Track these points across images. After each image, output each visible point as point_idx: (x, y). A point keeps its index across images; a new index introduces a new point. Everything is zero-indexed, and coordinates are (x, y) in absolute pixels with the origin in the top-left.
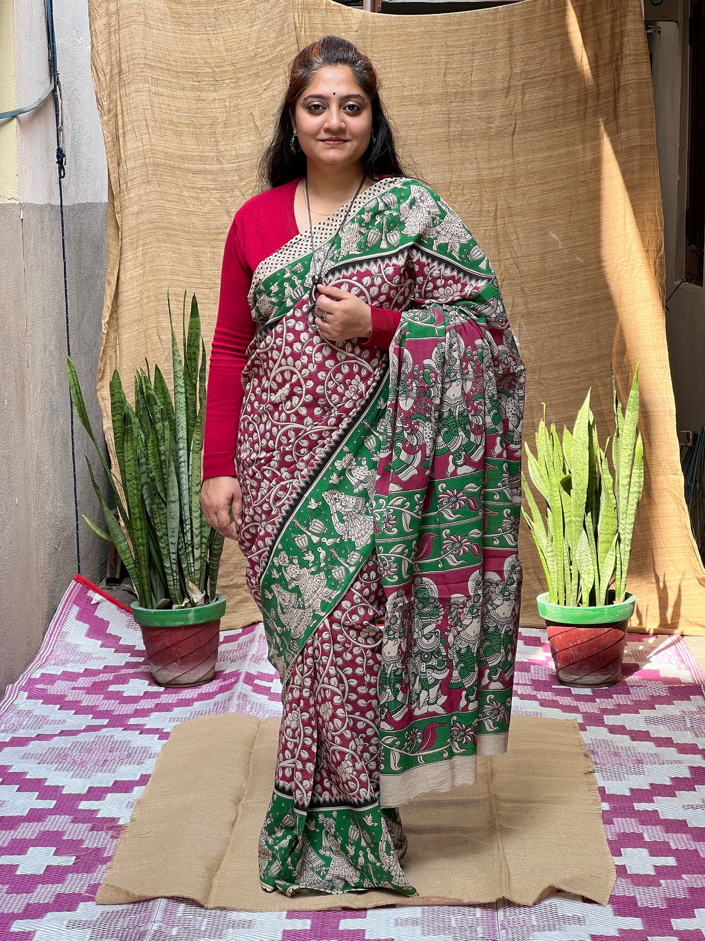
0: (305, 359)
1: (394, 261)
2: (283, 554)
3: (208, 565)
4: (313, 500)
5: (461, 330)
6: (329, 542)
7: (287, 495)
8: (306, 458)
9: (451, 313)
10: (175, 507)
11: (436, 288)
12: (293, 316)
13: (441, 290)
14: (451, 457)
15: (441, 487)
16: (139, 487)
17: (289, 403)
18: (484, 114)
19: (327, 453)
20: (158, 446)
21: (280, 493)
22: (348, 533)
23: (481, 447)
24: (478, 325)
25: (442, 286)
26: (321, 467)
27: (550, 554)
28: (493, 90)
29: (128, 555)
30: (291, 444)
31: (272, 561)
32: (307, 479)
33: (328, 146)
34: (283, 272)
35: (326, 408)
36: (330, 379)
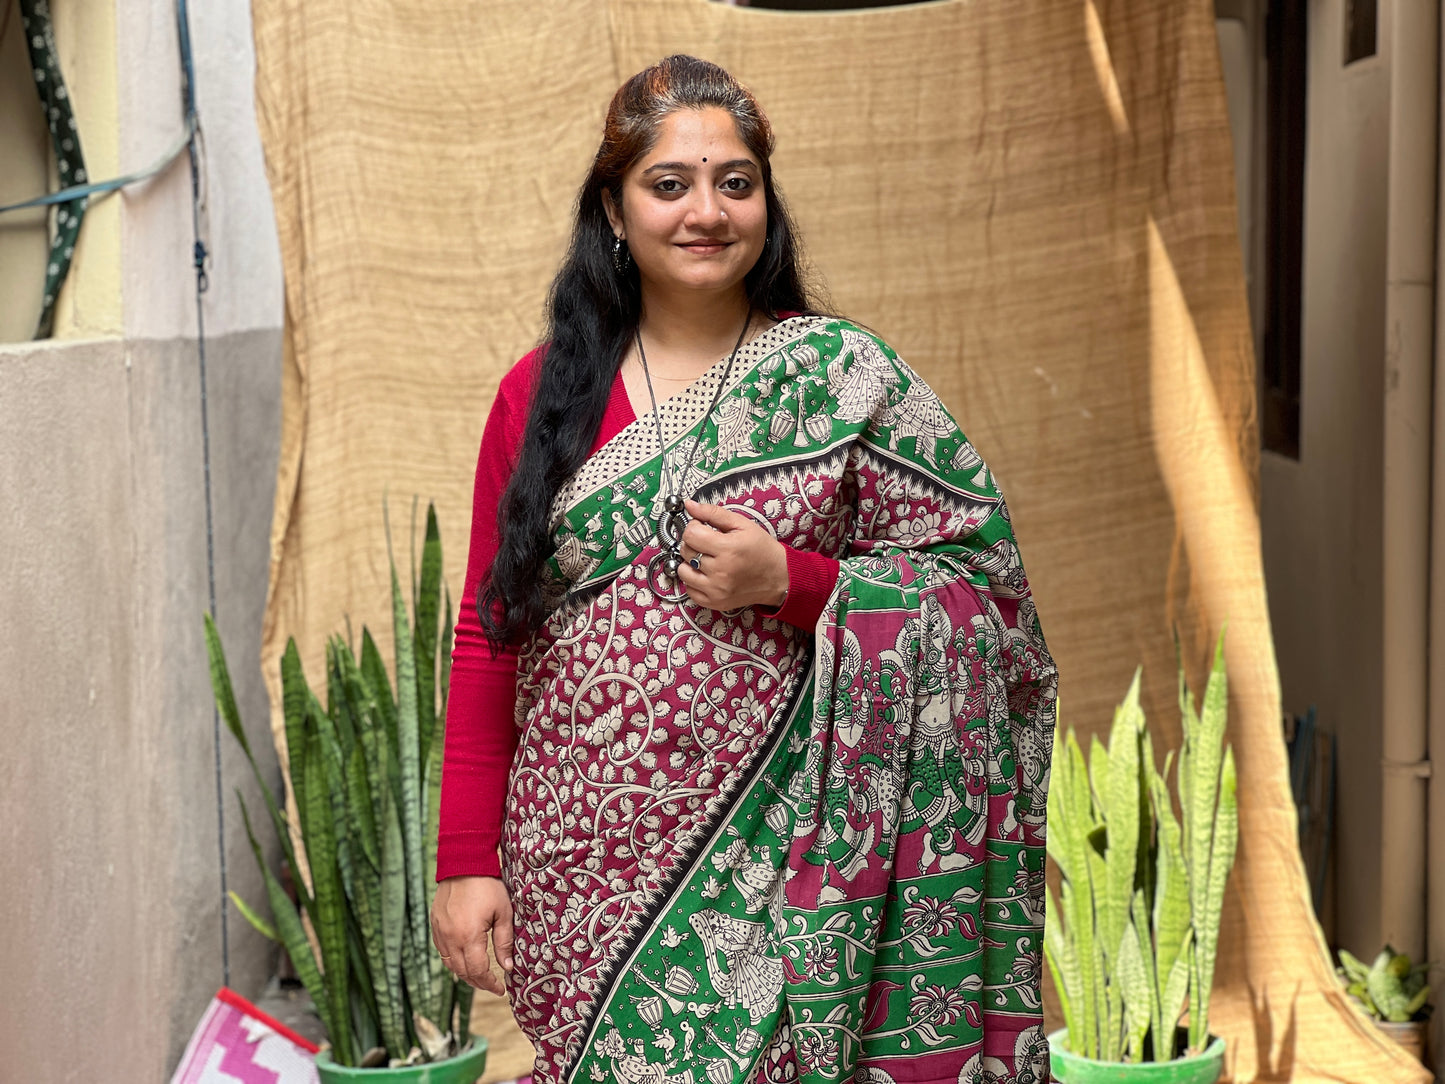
0: (653, 661)
1: (823, 470)
2: (614, 1034)
3: (455, 987)
4: (671, 930)
5: (945, 597)
6: (701, 1010)
7: (621, 921)
8: (655, 850)
9: (926, 565)
10: (397, 884)
11: (895, 520)
12: (632, 579)
13: (904, 525)
14: (928, 837)
15: (909, 893)
16: (332, 847)
17: (619, 747)
18: (939, 182)
19: (696, 839)
20: (367, 773)
21: (607, 918)
22: (736, 992)
23: (982, 817)
24: (975, 591)
25: (906, 518)
26: (686, 865)
27: (1070, 966)
28: (953, 142)
29: (311, 968)
30: (625, 824)
31: (592, 1047)
32: (660, 890)
33: (695, 256)
34: (610, 492)
35: (694, 754)
36: (702, 700)
